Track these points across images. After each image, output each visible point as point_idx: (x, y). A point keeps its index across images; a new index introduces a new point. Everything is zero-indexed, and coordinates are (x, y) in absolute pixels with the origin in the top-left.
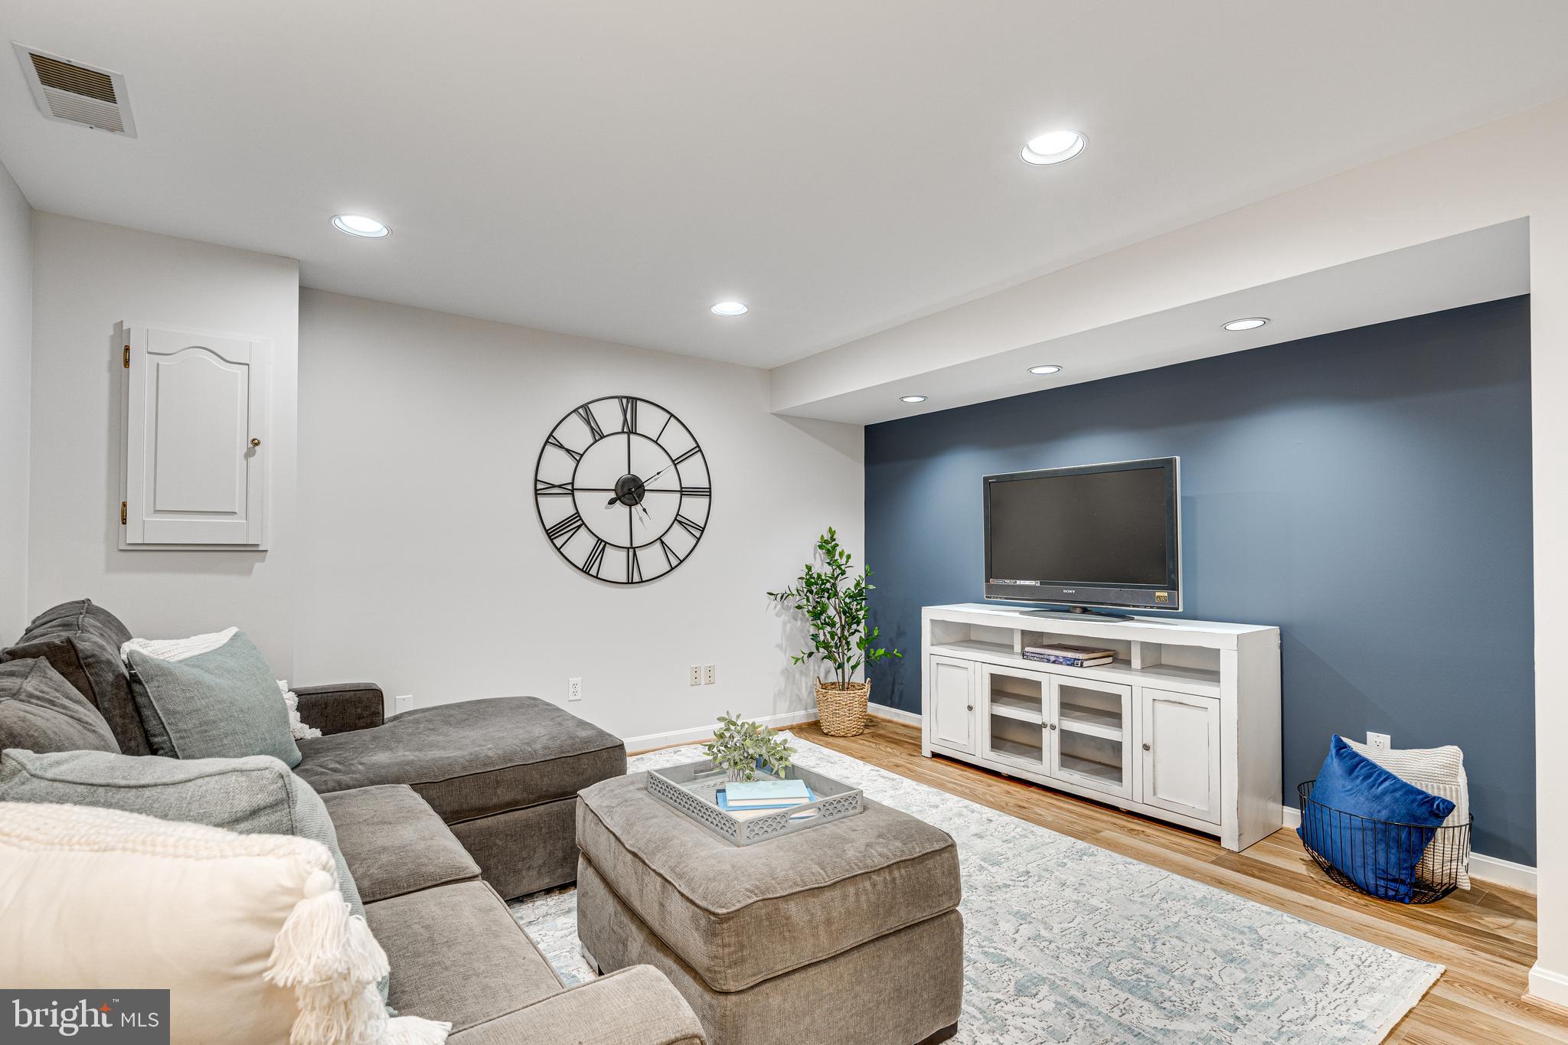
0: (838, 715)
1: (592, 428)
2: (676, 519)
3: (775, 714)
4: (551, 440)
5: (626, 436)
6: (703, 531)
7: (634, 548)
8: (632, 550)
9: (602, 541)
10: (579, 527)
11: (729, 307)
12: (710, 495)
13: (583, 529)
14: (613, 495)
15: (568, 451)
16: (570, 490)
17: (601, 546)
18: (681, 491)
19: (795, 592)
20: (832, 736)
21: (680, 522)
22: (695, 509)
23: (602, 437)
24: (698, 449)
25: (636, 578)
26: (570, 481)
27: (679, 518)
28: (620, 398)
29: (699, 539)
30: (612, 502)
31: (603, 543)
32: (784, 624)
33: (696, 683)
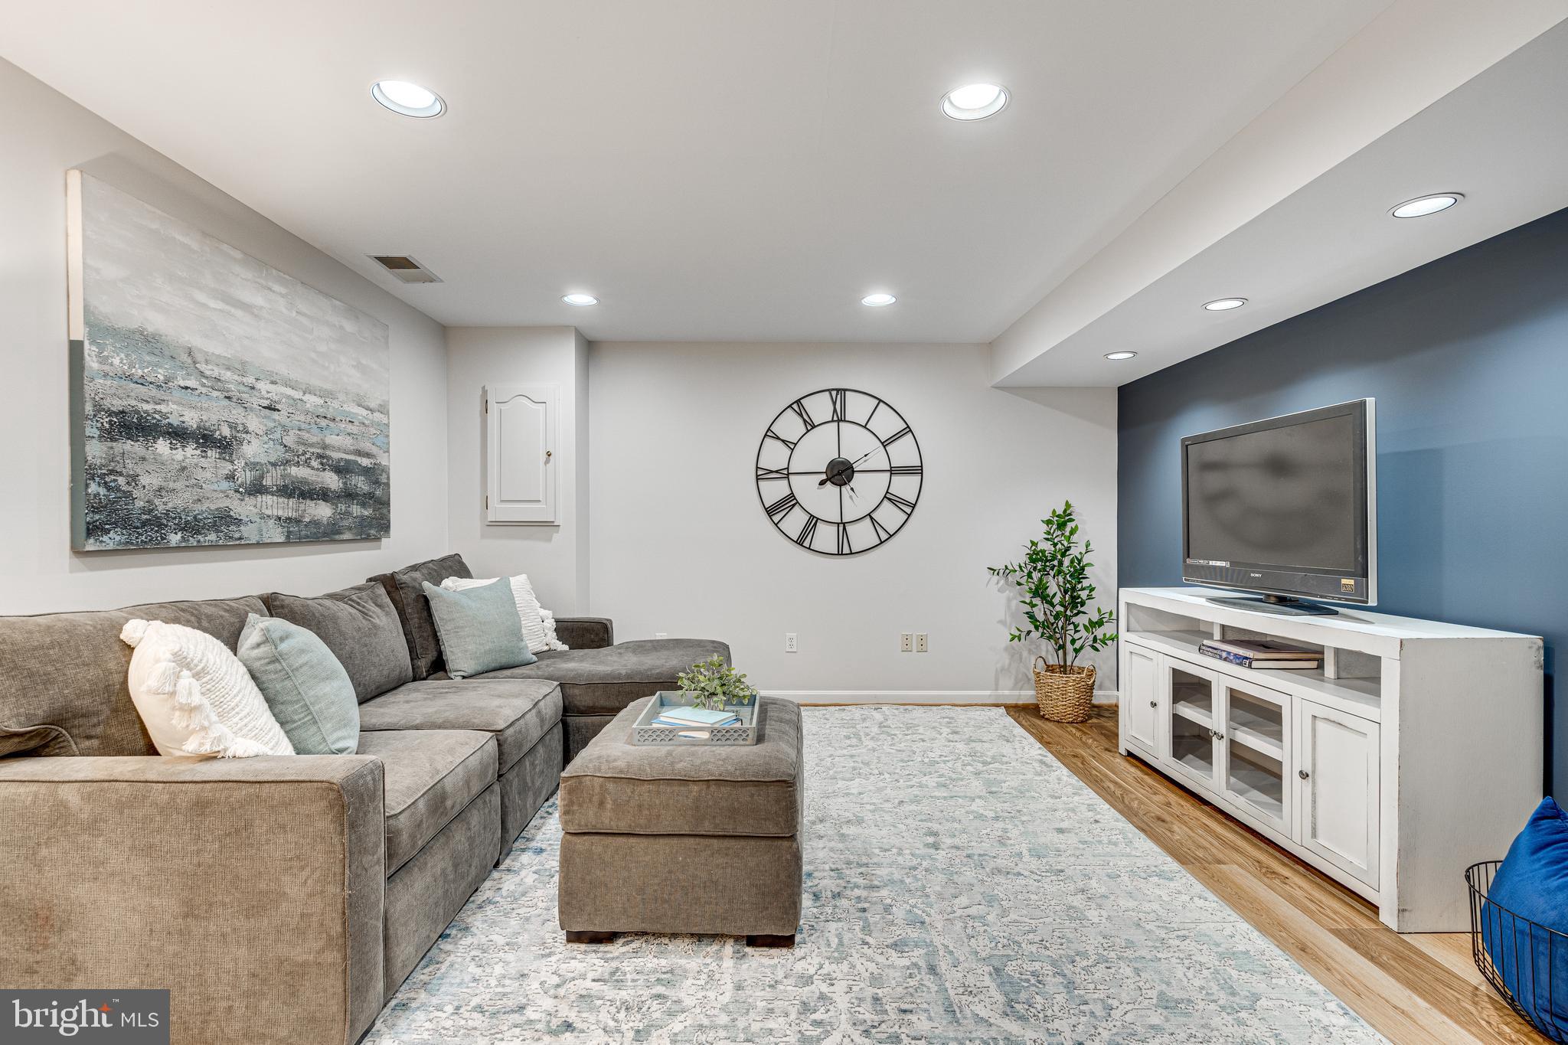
0: (1050, 698)
1: (805, 421)
2: (885, 497)
3: (997, 690)
4: (770, 434)
5: (836, 424)
6: (914, 508)
7: (844, 524)
8: (842, 525)
9: (814, 517)
10: (794, 505)
11: (878, 299)
12: (922, 473)
13: (797, 507)
14: (824, 477)
15: (783, 441)
16: (786, 474)
17: (814, 522)
18: (891, 471)
19: (1017, 568)
20: (1047, 719)
21: (889, 499)
22: (905, 486)
23: (814, 427)
24: (908, 430)
25: (846, 550)
26: (786, 467)
27: (888, 496)
28: (830, 391)
29: (909, 515)
30: (822, 483)
31: (815, 519)
32: (1009, 600)
33: (907, 649)
